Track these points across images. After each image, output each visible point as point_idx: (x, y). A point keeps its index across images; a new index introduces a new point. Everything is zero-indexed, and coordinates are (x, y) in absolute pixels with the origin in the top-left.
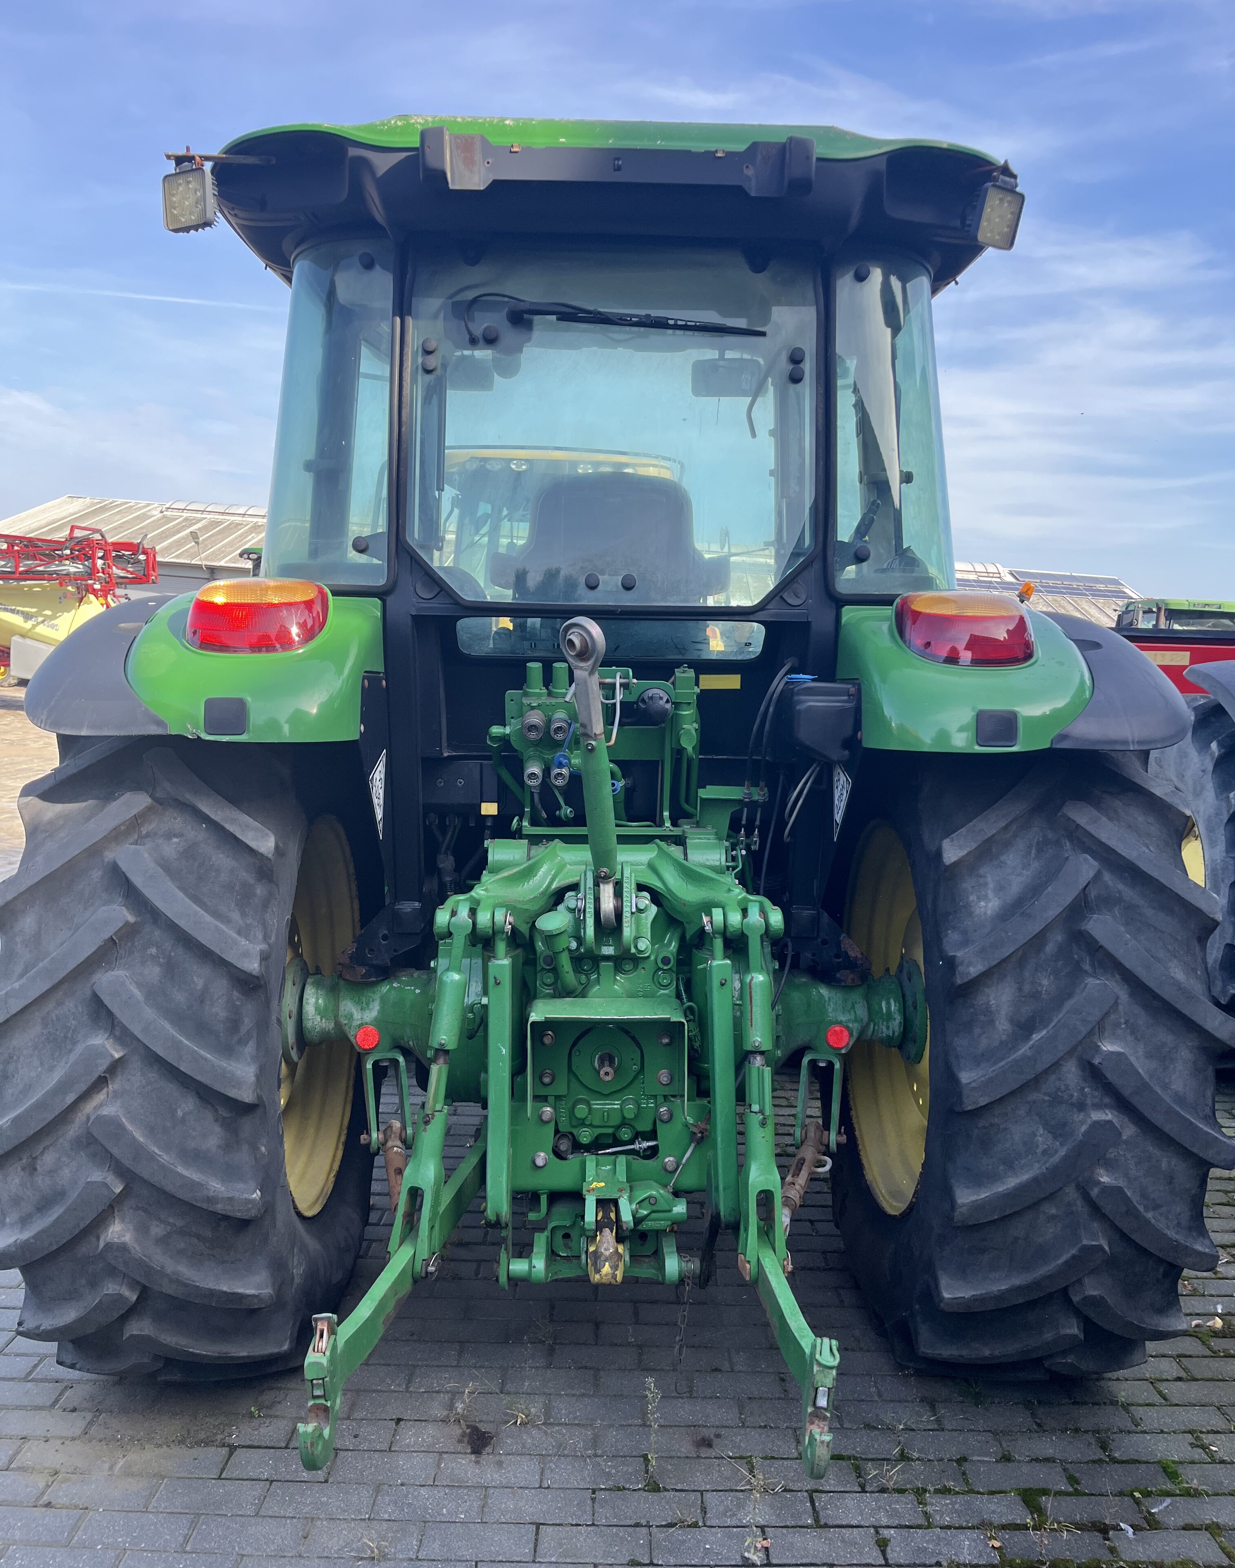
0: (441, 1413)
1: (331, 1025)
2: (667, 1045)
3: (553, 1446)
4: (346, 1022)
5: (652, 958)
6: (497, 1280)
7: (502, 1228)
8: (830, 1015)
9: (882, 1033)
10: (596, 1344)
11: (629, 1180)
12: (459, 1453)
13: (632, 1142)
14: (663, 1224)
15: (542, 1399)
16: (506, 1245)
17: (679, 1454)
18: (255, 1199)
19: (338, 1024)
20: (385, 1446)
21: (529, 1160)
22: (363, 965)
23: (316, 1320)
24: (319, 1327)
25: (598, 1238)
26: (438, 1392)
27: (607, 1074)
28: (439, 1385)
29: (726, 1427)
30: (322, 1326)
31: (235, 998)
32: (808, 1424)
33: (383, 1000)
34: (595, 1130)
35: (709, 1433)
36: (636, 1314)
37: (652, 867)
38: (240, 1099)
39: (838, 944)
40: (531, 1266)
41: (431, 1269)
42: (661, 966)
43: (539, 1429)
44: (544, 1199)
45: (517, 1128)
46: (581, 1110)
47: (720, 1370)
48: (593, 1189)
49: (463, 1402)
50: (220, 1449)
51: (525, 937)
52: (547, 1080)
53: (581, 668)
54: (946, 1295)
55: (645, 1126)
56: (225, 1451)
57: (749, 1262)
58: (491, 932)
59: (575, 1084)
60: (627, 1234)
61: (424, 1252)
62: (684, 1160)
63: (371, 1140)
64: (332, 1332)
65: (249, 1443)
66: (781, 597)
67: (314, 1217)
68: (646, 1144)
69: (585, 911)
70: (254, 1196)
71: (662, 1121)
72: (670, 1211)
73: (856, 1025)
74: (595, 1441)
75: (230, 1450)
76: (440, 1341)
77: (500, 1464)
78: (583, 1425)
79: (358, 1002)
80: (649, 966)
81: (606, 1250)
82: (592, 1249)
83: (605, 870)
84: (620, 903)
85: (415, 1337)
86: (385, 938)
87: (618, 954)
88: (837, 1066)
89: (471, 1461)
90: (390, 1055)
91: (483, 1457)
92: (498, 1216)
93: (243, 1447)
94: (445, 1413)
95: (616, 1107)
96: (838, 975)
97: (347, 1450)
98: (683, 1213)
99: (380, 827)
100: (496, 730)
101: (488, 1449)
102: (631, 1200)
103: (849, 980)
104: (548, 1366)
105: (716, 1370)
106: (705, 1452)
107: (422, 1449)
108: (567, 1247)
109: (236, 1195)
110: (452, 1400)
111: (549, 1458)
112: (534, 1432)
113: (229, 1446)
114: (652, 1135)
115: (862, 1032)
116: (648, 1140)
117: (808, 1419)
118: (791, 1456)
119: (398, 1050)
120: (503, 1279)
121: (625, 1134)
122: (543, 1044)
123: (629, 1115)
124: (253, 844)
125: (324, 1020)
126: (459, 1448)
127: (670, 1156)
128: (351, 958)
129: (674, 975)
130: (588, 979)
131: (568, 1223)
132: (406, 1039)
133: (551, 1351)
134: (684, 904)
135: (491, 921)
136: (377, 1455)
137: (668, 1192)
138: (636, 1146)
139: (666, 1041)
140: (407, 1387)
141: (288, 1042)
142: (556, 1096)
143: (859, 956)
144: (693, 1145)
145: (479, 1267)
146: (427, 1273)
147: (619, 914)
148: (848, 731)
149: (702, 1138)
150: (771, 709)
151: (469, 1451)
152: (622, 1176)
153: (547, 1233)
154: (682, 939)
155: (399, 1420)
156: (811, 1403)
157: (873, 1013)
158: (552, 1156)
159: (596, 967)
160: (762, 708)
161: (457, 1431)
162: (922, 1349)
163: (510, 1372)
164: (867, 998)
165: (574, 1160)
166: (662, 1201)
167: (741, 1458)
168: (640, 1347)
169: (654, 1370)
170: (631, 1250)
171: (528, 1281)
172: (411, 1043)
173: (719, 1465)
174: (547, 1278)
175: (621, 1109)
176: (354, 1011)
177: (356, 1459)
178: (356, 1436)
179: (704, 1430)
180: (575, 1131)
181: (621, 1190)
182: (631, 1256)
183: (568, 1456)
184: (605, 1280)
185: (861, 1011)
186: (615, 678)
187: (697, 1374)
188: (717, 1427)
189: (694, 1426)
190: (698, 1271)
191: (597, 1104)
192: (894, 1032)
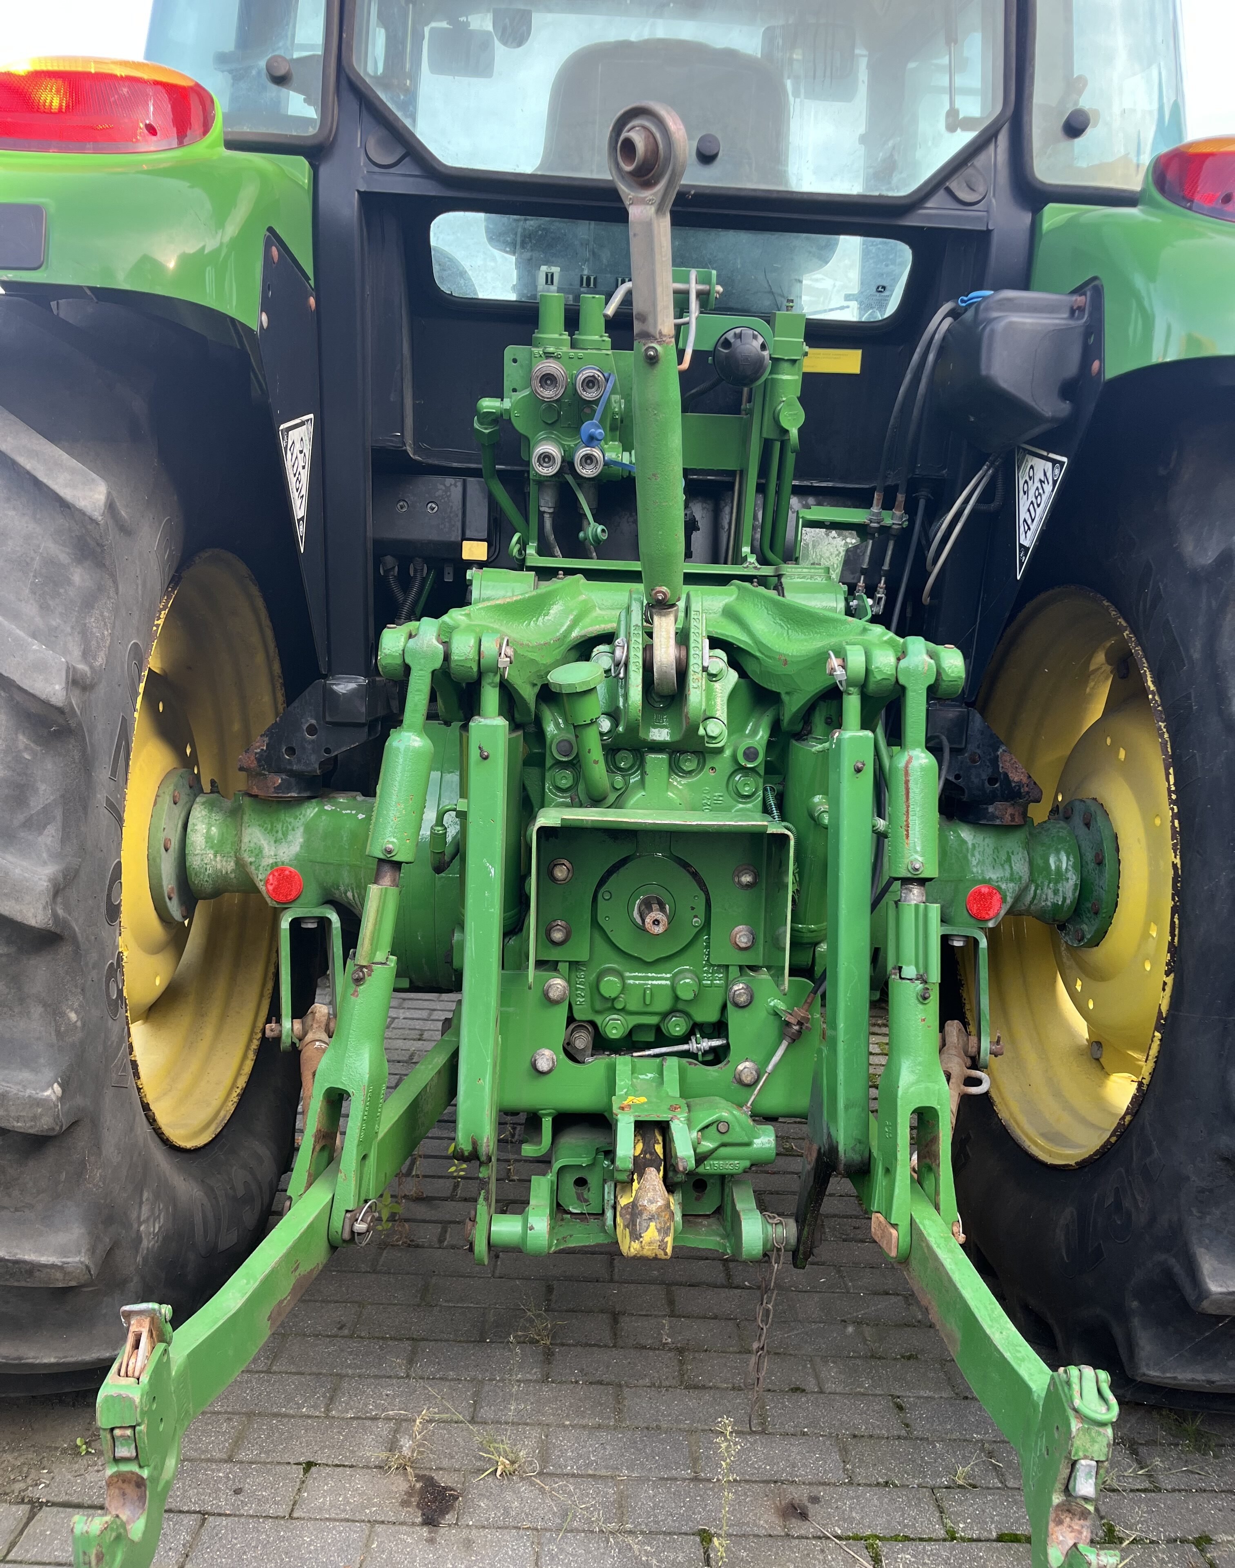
0: (376, 1455)
1: (230, 866)
2: (749, 886)
3: (554, 1513)
4: (252, 859)
5: (728, 753)
6: (471, 1249)
7: (482, 1164)
8: (975, 870)
9: (1047, 900)
10: (614, 1346)
11: (684, 1094)
12: (402, 1523)
13: (685, 1039)
14: (734, 1166)
15: (535, 1433)
16: (488, 1192)
17: (756, 1531)
18: (47, 1100)
19: (240, 864)
20: (283, 1510)
21: (527, 1064)
22: (279, 771)
23: (129, 1315)
24: (133, 1328)
25: (635, 1185)
26: (375, 1419)
27: (656, 922)
28: (377, 1407)
29: (824, 1484)
30: (140, 1326)
31: (21, 746)
32: (1051, 1525)
33: (309, 829)
34: (629, 1018)
35: (800, 1494)
36: (671, 1302)
37: (730, 614)
38: (19, 918)
39: (995, 761)
40: (526, 1227)
41: (360, 1227)
42: (743, 762)
43: (532, 1484)
44: (547, 1124)
45: (511, 1009)
46: (610, 986)
47: (804, 1391)
48: (629, 1106)
49: (412, 1437)
50: (14, 1508)
51: (528, 709)
52: (558, 936)
53: (643, 202)
54: (1215, 1287)
55: (708, 1014)
56: (22, 1510)
57: (895, 1226)
58: (475, 669)
59: (601, 946)
60: (680, 1178)
61: (348, 1198)
62: (770, 1068)
63: (281, 1031)
64: (159, 1336)
65: (62, 1498)
66: (949, 191)
67: (197, 1150)
68: (706, 1044)
69: (626, 665)
70: (48, 1093)
71: (737, 1005)
72: (748, 1144)
73: (1011, 885)
74: (621, 1506)
75: (31, 1510)
76: (383, 1338)
77: (468, 1544)
78: (601, 1477)
79: (272, 831)
80: (723, 763)
81: (651, 1202)
82: (624, 1201)
83: (664, 589)
84: (683, 653)
85: (346, 1332)
86: (312, 730)
87: (677, 738)
88: (983, 943)
89: (420, 1538)
90: (318, 912)
91: (442, 1531)
92: (475, 1144)
93: (54, 1504)
94: (383, 1455)
95: (663, 982)
96: (991, 809)
97: (220, 1515)
98: (770, 1148)
99: (301, 530)
100: (488, 404)
101: (450, 1518)
102: (689, 1123)
103: (1008, 817)
104: (545, 1379)
105: (796, 1390)
106: (798, 1528)
107: (343, 1516)
108: (581, 1199)
109: (14, 1089)
110: (396, 1431)
111: (548, 1534)
112: (523, 1487)
113: (31, 1502)
114: (719, 1028)
115: (1018, 899)
116: (710, 1037)
117: (1052, 1516)
118: (934, 1536)
119: (329, 906)
120: (481, 1247)
121: (677, 1025)
122: (554, 879)
123: (686, 995)
124: (67, 493)
125: (218, 858)
126: (404, 1514)
127: (747, 1060)
128: (259, 760)
129: (761, 781)
130: (627, 783)
131: (584, 1161)
132: (342, 888)
133: (548, 1356)
134: (786, 662)
135: (476, 649)
136: (269, 1524)
137: (745, 1113)
138: (692, 1046)
139: (746, 879)
140: (328, 1410)
141: (161, 886)
142: (570, 962)
143: (1025, 780)
144: (784, 1044)
145: (444, 1231)
146: (352, 1232)
147: (682, 672)
148: (1072, 368)
149: (800, 1032)
150: (931, 357)
151: (419, 1520)
152: (672, 1087)
153: (551, 1176)
154: (776, 728)
155: (309, 1465)
156: (1059, 1486)
157: (1037, 870)
158: (562, 1056)
159: (640, 764)
160: (916, 357)
161: (400, 1485)
162: (1144, 1370)
163: (486, 1388)
164: (1028, 847)
165: (597, 1065)
166: (738, 1129)
167: (857, 1538)
168: (681, 1351)
169: (704, 1387)
170: (684, 1205)
171: (521, 1252)
172: (350, 894)
173: (822, 1551)
174: (550, 1247)
175: (673, 988)
176: (264, 843)
177: (233, 1531)
178: (238, 1492)
179: (792, 1488)
180: (598, 1020)
181: (673, 1108)
182: (684, 1215)
183: (578, 1531)
184: (648, 1252)
185: (1020, 867)
186: (687, 281)
187: (769, 1396)
188: (810, 1484)
189: (775, 1482)
190: (793, 1240)
191: (636, 978)
192: (1064, 899)
